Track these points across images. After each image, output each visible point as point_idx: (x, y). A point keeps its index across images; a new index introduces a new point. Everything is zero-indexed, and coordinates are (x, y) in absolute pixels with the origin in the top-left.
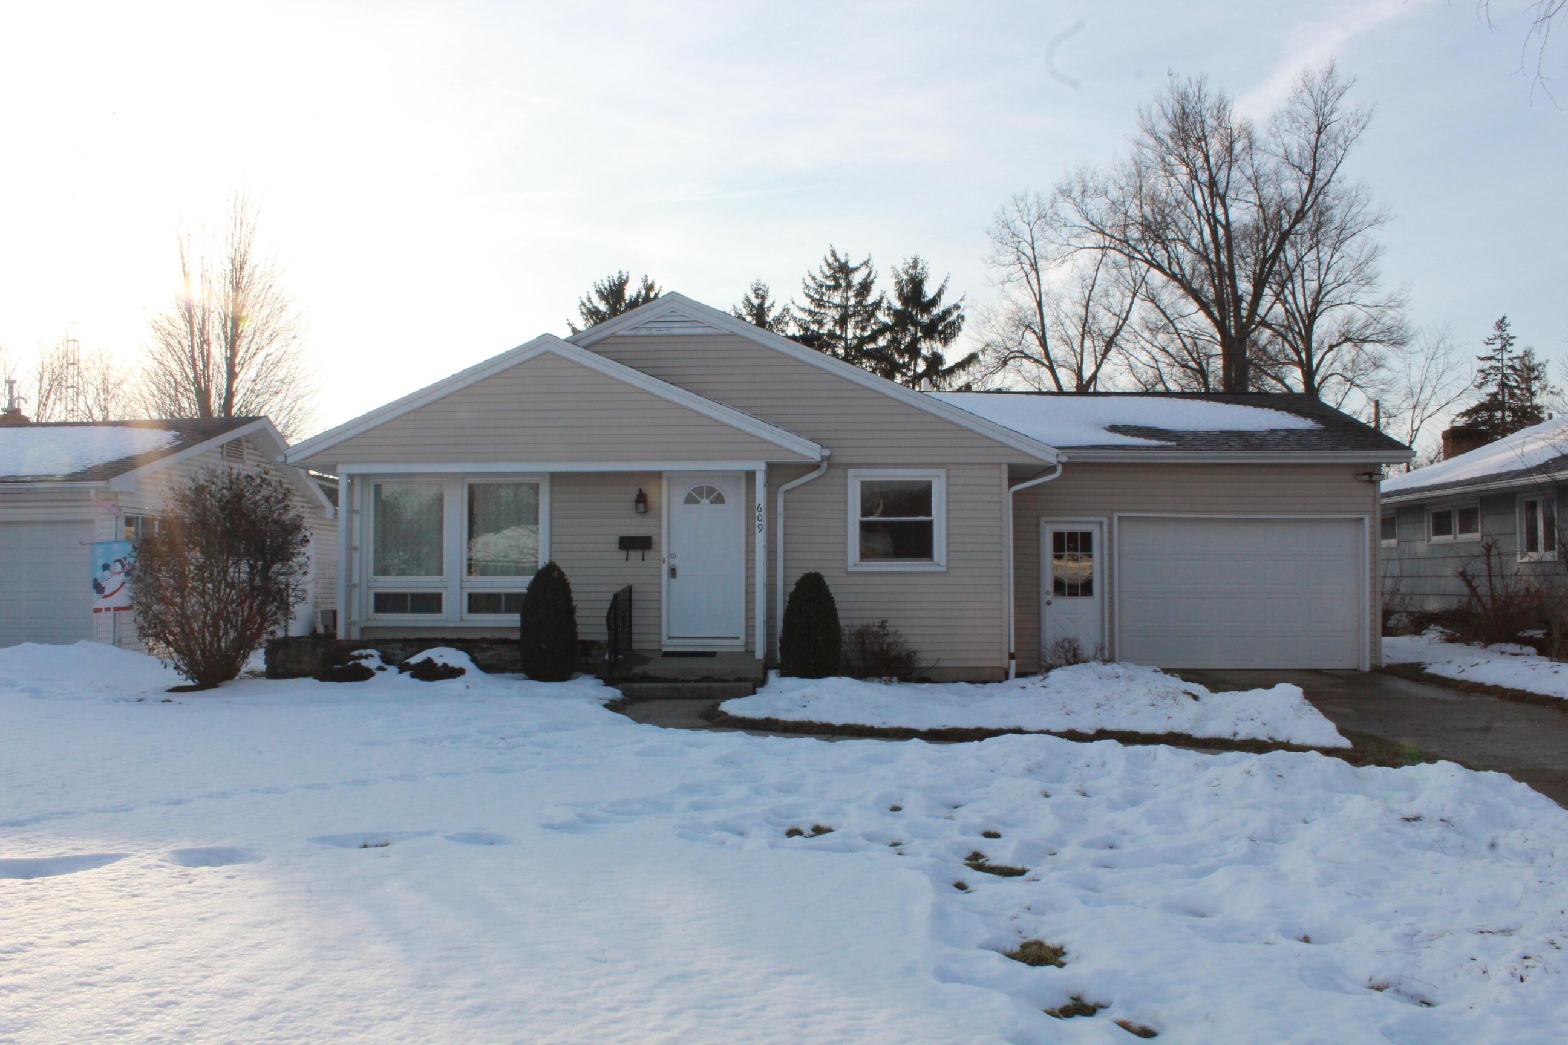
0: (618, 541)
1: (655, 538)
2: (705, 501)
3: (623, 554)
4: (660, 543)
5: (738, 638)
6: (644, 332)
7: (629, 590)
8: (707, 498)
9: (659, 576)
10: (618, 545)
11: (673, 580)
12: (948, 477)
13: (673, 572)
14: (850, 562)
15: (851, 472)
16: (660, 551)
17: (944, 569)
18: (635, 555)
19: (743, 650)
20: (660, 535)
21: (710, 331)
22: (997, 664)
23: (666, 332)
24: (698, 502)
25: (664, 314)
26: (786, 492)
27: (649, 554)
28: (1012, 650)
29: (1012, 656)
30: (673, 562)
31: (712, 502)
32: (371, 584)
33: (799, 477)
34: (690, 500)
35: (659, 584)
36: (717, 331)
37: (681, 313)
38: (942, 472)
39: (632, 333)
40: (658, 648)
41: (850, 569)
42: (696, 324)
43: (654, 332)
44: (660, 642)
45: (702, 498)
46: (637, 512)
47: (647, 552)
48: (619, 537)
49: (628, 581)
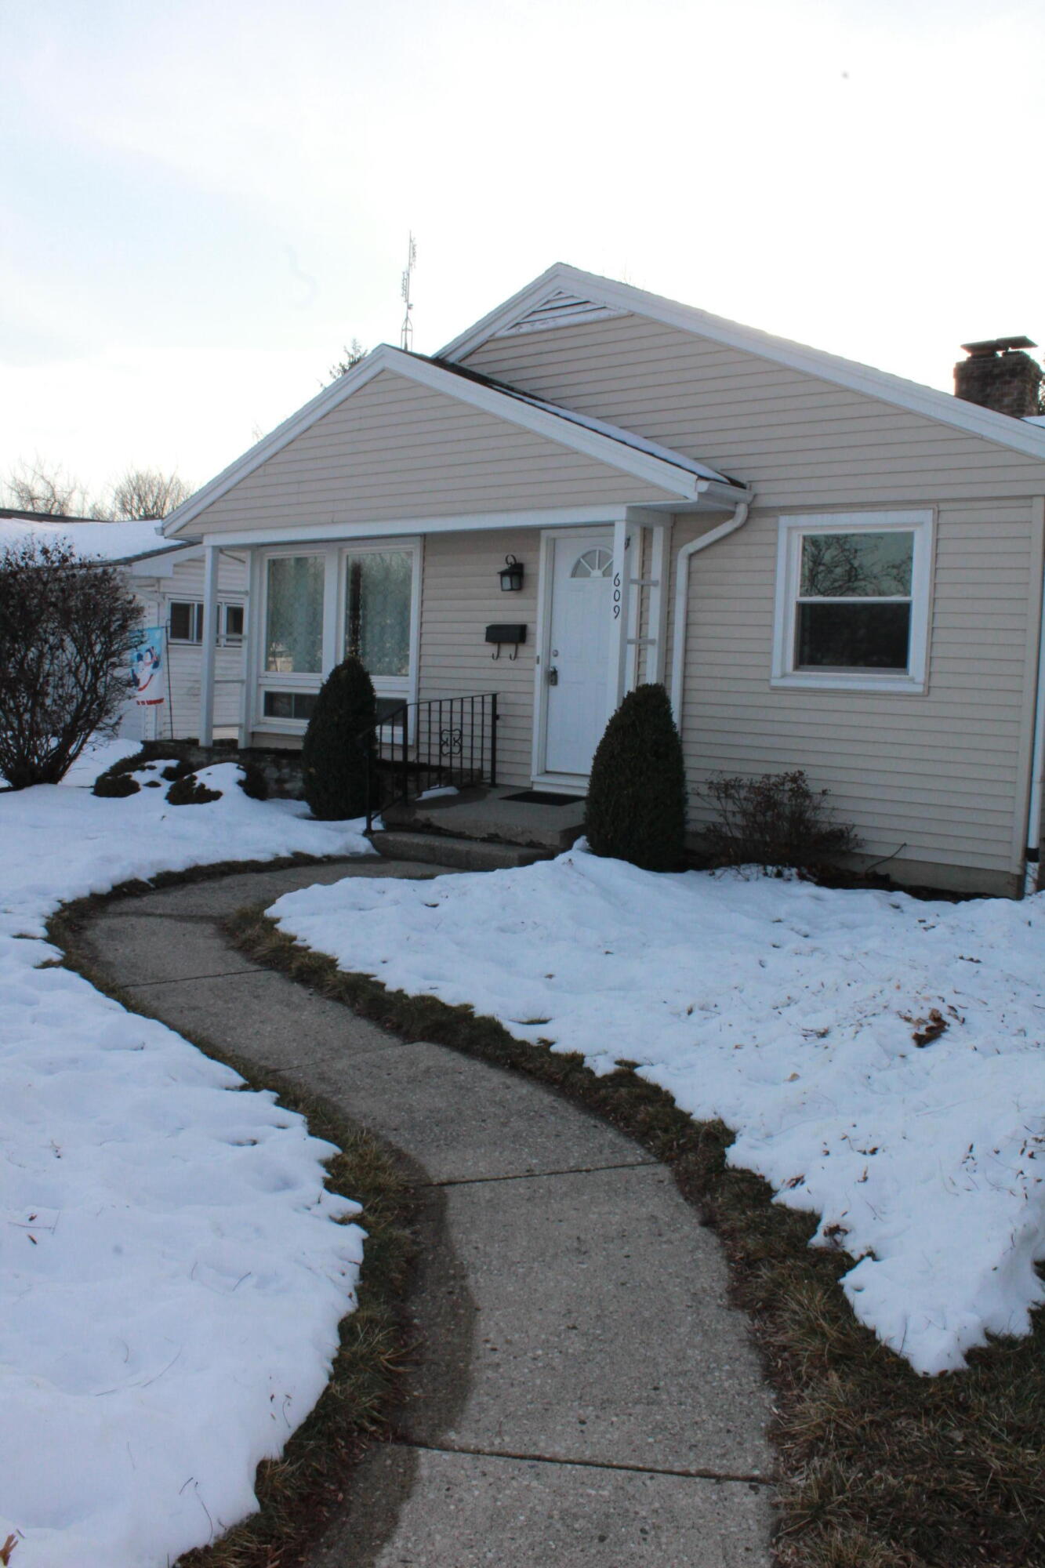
0: (484, 631)
1: (530, 626)
2: (598, 573)
3: (492, 649)
4: (534, 635)
6: (525, 329)
7: (492, 698)
8: (599, 568)
9: (532, 682)
10: (484, 636)
11: (553, 689)
12: (937, 527)
13: (552, 677)
14: (776, 670)
15: (785, 521)
16: (534, 646)
17: (920, 689)
18: (508, 650)
20: (534, 622)
21: (603, 314)
22: (1001, 866)
23: (551, 324)
24: (587, 574)
25: (550, 297)
26: (691, 556)
27: (523, 650)
28: (1033, 844)
29: (1030, 855)
30: (556, 662)
31: (604, 574)
32: (261, 681)
33: (705, 532)
34: (577, 571)
35: (531, 693)
36: (612, 313)
37: (570, 294)
38: (927, 516)
39: (513, 331)
40: (527, 785)
41: (775, 683)
42: (589, 307)
43: (539, 326)
44: (528, 776)
45: (593, 568)
46: (503, 590)
47: (521, 648)
48: (488, 625)
49: (493, 687)
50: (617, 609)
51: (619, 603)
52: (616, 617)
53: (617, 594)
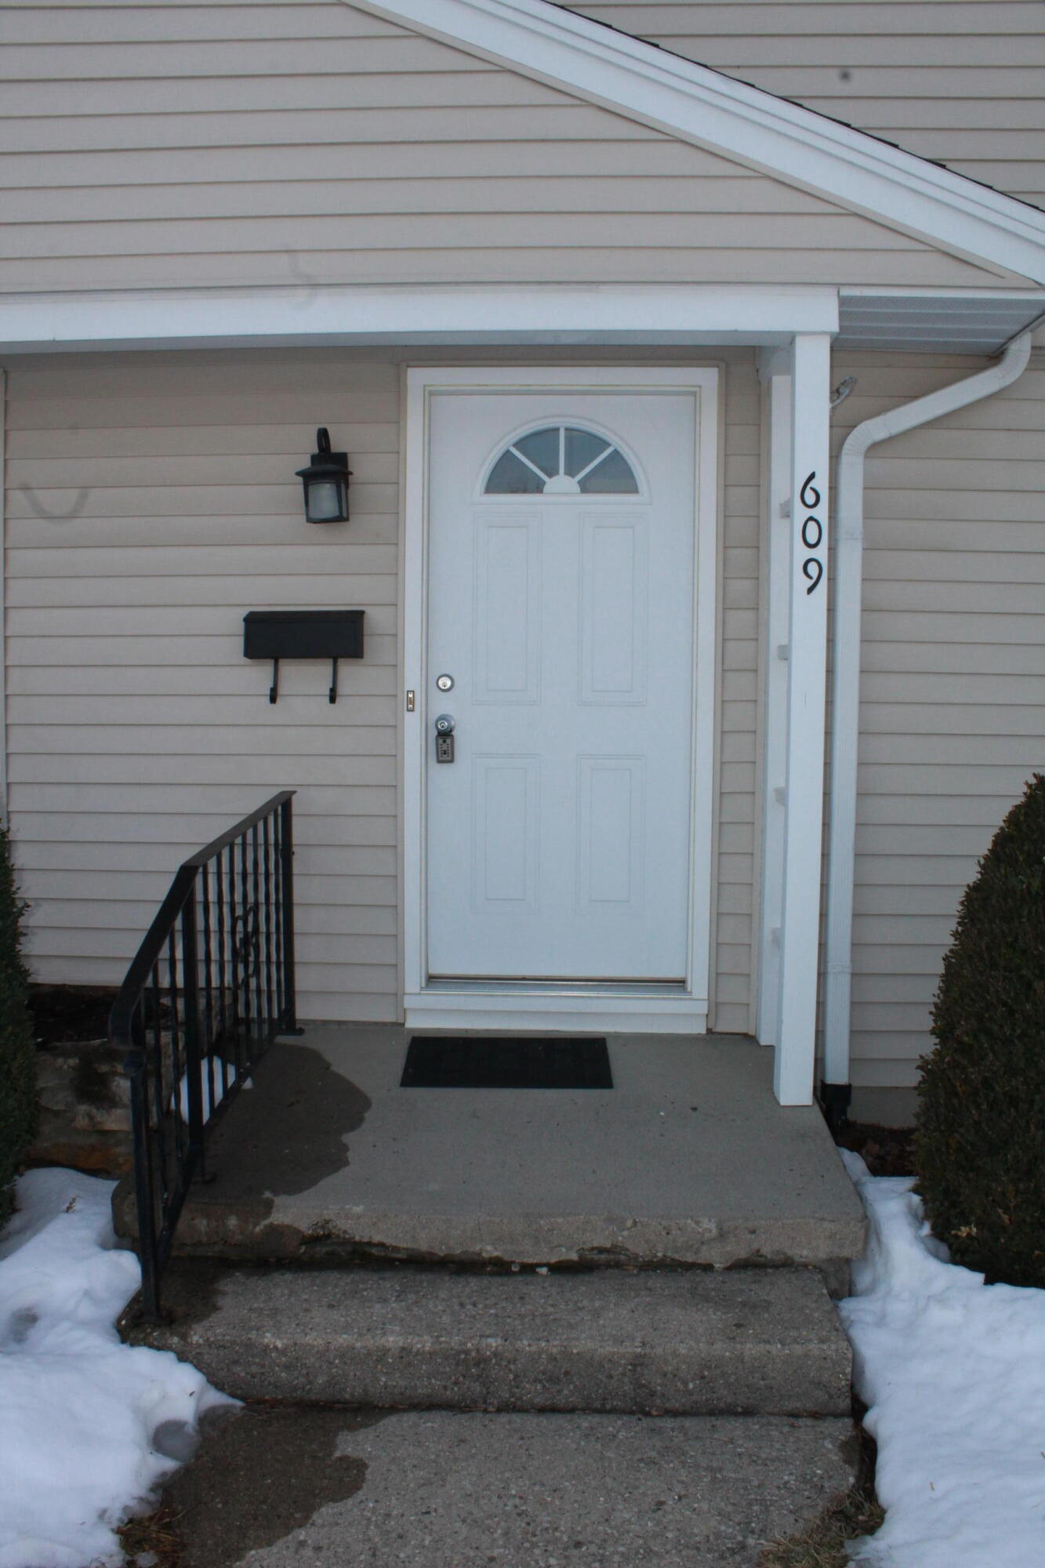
0: (240, 628)
1: (375, 619)
2: (562, 484)
3: (260, 674)
4: (396, 636)
5: (679, 984)
7: (283, 807)
8: (571, 472)
9: (395, 758)
10: (240, 642)
11: (442, 772)
13: (444, 742)
16: (396, 667)
18: (304, 678)
19: (700, 1028)
20: (395, 604)
24: (538, 488)
26: (875, 449)
27: (354, 676)
30: (443, 705)
31: (585, 487)
33: (926, 393)
34: (508, 480)
35: (395, 788)
40: (389, 1018)
44: (397, 996)
45: (552, 472)
46: (310, 520)
47: (347, 669)
48: (245, 612)
49: (279, 776)
50: (813, 569)
51: (821, 553)
52: (810, 590)
53: (812, 528)
